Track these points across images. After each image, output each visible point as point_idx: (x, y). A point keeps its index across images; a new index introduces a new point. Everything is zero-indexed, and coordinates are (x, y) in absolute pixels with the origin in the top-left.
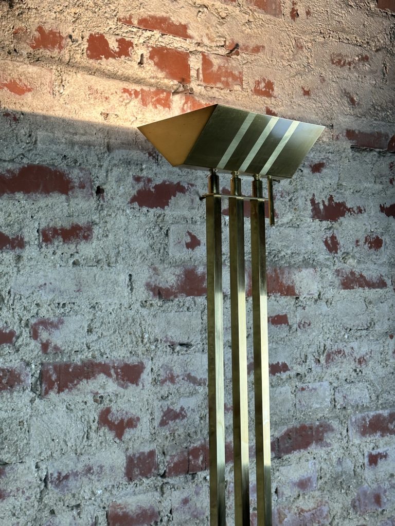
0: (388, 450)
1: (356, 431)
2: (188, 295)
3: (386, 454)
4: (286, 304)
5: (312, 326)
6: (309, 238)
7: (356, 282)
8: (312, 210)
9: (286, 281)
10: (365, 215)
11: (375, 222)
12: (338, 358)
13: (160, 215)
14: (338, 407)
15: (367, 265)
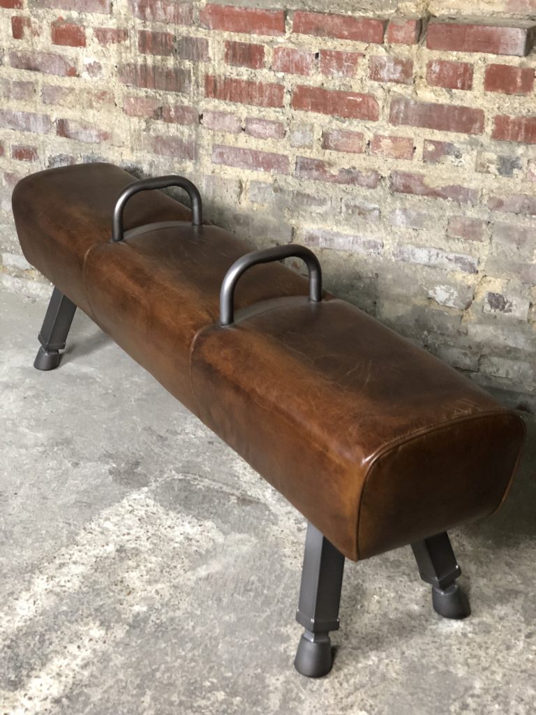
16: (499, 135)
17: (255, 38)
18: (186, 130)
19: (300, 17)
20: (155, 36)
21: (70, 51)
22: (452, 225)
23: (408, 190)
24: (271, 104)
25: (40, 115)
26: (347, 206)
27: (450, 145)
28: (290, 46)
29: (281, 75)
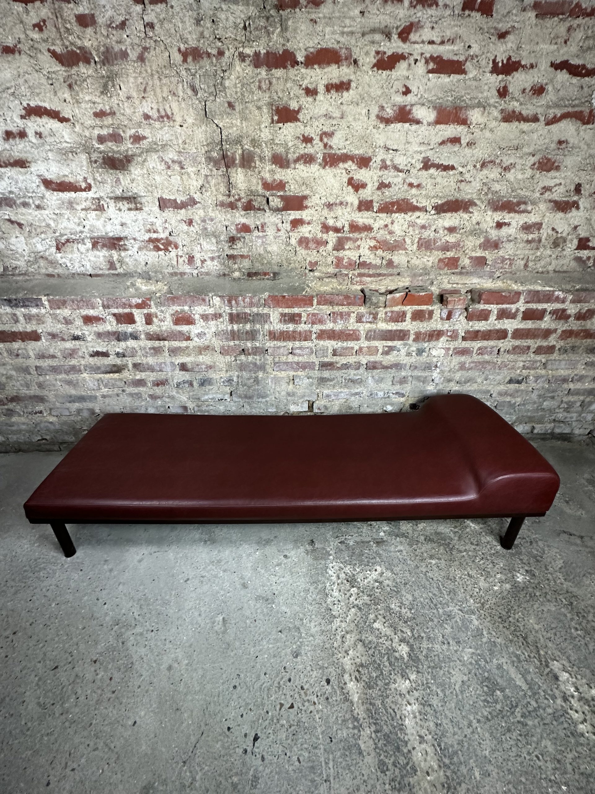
0: (512, 221)
1: (491, 208)
2: (399, 122)
3: (510, 223)
4: (462, 131)
5: (476, 145)
6: (486, 87)
7: (515, 118)
8: (492, 68)
9: (462, 116)
10: (536, 70)
11: (544, 75)
13: (389, 76)
14: (483, 193)
15: (526, 107)
16: (416, 340)
17: (296, 310)
18: (258, 358)
19: (321, 297)
20: (238, 315)
21: (184, 328)
22: (395, 379)
23: (374, 368)
24: (305, 340)
25: (168, 363)
26: (345, 379)
27: (395, 347)
28: (316, 312)
29: (310, 325)
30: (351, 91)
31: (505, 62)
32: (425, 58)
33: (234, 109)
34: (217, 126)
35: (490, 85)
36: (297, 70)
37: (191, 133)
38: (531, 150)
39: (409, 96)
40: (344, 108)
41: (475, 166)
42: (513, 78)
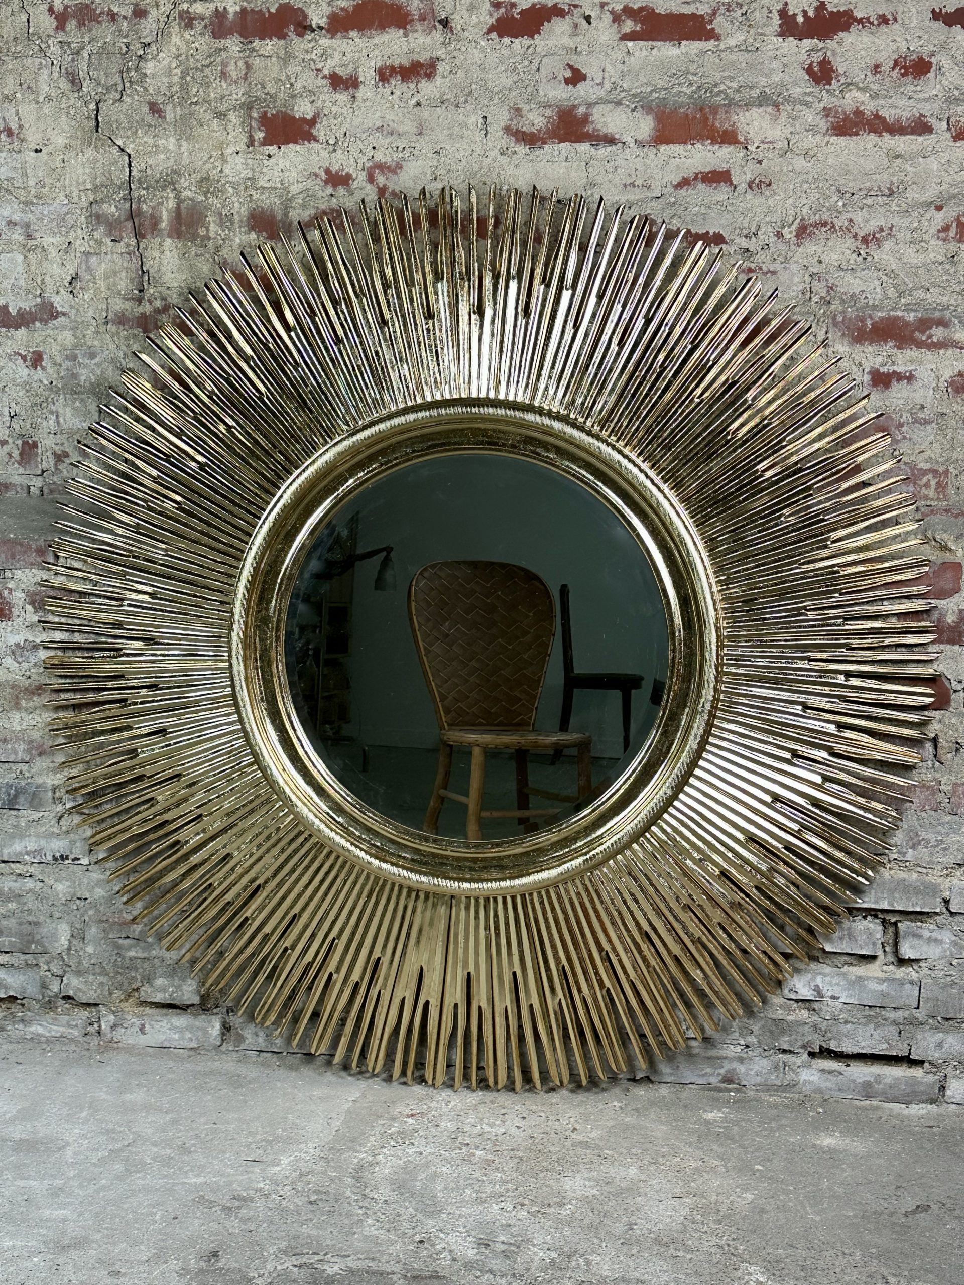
0: (916, 370)
1: (843, 335)
2: (561, 141)
3: (911, 374)
4: (728, 156)
5: (774, 186)
6: (775, 64)
7: (864, 125)
8: (780, 26)
9: (720, 123)
10: (896, 26)
11: (920, 37)
12: (821, 233)
13: (529, 47)
14: (815, 299)
15: (890, 101)
30: (438, 81)
31: (811, 13)
32: (612, 12)
33: (165, 118)
34: (123, 150)
35: (785, 60)
36: (310, 41)
37: (59, 164)
38: (930, 194)
39: (581, 86)
40: (426, 114)
41: (779, 235)
42: (840, 44)
